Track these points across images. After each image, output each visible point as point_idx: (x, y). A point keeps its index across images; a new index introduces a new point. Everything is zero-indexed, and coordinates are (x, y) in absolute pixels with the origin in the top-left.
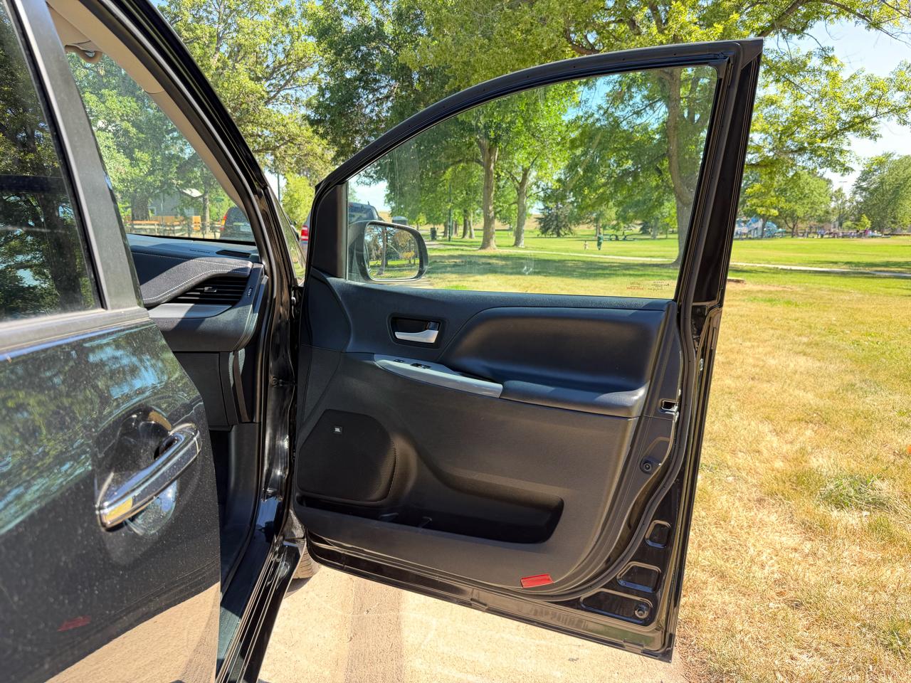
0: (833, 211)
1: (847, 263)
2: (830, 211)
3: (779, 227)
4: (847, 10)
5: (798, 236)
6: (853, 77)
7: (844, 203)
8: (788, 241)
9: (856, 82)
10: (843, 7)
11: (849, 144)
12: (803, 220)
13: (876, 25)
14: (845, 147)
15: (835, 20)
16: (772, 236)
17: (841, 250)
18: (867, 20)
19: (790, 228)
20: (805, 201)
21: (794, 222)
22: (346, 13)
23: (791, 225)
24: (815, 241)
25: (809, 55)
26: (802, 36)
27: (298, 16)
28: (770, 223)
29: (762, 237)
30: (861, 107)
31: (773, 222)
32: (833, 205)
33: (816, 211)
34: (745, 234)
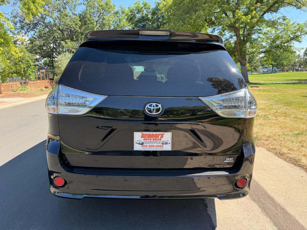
0: (297, 62)
1: (298, 80)
2: (296, 62)
3: (278, 69)
4: (290, 4)
5: (285, 71)
6: (294, 23)
7: (301, 59)
8: (282, 73)
9: (294, 25)
10: (289, 3)
11: (293, 44)
12: (286, 66)
13: (299, 8)
14: (292, 45)
15: (287, 6)
16: (275, 72)
17: (298, 76)
18: (296, 7)
19: (282, 69)
20: (287, 60)
21: (283, 67)
22: (137, 13)
23: (282, 68)
24: (291, 73)
25: (279, 19)
26: (277, 13)
27: (121, 13)
28: (275, 68)
29: (272, 73)
30: (296, 32)
31: (276, 67)
32: (297, 60)
33: (291, 63)
34: (266, 72)
